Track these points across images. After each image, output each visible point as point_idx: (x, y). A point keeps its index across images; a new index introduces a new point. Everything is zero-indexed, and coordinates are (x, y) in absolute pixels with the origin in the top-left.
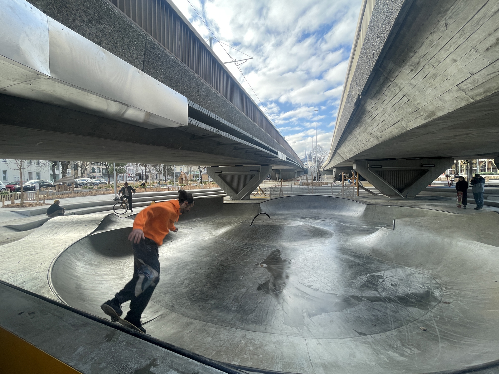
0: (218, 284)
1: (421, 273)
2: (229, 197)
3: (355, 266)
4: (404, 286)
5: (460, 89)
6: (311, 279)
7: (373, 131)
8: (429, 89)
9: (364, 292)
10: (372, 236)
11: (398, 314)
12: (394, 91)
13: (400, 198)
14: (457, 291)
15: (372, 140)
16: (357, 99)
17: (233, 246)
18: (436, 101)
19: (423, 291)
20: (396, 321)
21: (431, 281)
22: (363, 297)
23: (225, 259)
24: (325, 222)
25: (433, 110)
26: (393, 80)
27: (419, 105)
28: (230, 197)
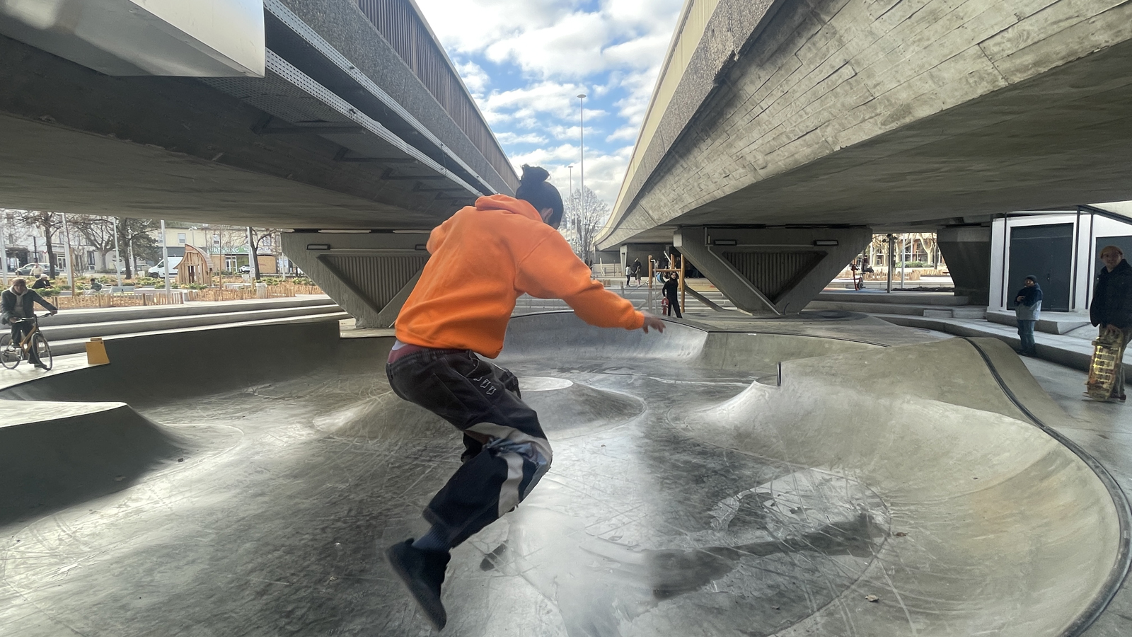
0: (362, 571)
1: (842, 478)
2: (354, 320)
3: (707, 476)
4: (817, 511)
5: (984, 54)
6: (614, 521)
7: (747, 150)
8: (911, 49)
9: (740, 535)
10: (733, 404)
11: (817, 574)
12: (824, 49)
13: (771, 315)
14: (912, 508)
15: (740, 174)
16: (724, 63)
17: (387, 458)
18: (920, 79)
19: (854, 516)
20: (817, 592)
21: (863, 493)
22: (739, 548)
23: (371, 497)
24: (618, 377)
25: (908, 101)
26: (827, 19)
27: (878, 87)
28: (358, 320)
